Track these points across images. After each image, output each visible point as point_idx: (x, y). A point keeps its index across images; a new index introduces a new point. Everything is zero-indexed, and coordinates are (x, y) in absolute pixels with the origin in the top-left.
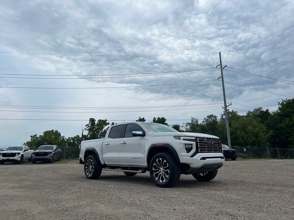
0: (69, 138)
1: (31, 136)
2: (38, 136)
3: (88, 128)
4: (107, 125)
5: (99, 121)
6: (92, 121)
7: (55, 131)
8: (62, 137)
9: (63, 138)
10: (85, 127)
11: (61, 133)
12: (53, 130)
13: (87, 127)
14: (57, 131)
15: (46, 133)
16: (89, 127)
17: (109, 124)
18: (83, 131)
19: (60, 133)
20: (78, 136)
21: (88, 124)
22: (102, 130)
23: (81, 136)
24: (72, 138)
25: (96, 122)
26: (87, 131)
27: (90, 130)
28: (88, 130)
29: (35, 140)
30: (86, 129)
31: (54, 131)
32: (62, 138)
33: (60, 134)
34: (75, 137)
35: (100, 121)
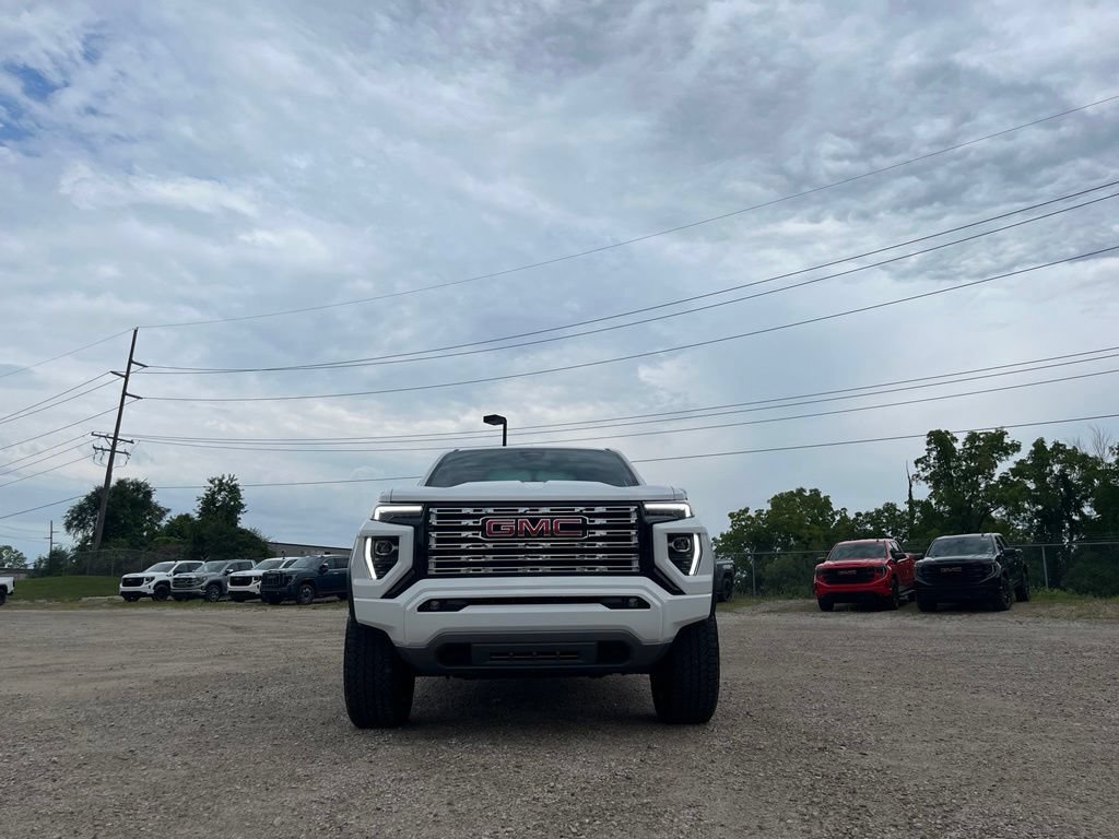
0: (859, 514)
1: (731, 515)
2: (752, 513)
3: (926, 474)
4: (1007, 454)
5: (967, 439)
6: (940, 440)
7: (811, 491)
8: (836, 513)
9: (845, 519)
10: (913, 470)
11: (831, 500)
12: (801, 491)
13: (923, 470)
14: (816, 493)
15: (777, 501)
16: (928, 466)
17: (1016, 447)
18: (911, 486)
19: (827, 498)
20: (890, 508)
21: (925, 457)
22: (993, 475)
23: (903, 507)
24: (867, 514)
25: (958, 446)
26: (923, 483)
27: (936, 480)
28: (926, 479)
29: (746, 526)
30: (918, 476)
31: (807, 494)
32: (838, 518)
33: (827, 503)
34: (878, 511)
35: (973, 437)
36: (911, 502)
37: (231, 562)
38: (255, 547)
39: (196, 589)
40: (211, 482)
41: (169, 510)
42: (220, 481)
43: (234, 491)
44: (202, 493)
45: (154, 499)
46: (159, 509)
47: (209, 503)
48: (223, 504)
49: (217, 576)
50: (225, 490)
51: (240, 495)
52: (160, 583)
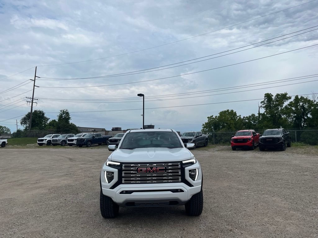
0: (244, 117)
1: (208, 118)
2: (214, 117)
3: (264, 106)
4: (287, 100)
5: (276, 96)
6: (268, 96)
7: (231, 110)
8: (238, 116)
9: (240, 118)
10: (260, 105)
11: (236, 113)
12: (228, 110)
13: (263, 105)
14: (232, 111)
15: (223, 114)
16: (265, 103)
17: (290, 98)
18: (259, 109)
19: (235, 112)
20: (253, 115)
21: (264, 101)
22: (283, 106)
23: (257, 115)
24: (246, 117)
25: (273, 97)
26: (263, 108)
27: (266, 107)
28: (264, 107)
29: (212, 121)
30: (261, 106)
31: (230, 111)
32: (238, 118)
33: (235, 114)
34: (250, 116)
35: (278, 95)
36: (259, 114)
37: (68, 135)
38: (75, 130)
39: (59, 142)
40: (61, 111)
41: (49, 119)
42: (63, 111)
43: (67, 113)
44: (59, 114)
45: (45, 115)
46: (47, 118)
47: (61, 117)
48: (65, 117)
49: (64, 139)
50: (65, 113)
51: (69, 115)
52: (48, 141)
